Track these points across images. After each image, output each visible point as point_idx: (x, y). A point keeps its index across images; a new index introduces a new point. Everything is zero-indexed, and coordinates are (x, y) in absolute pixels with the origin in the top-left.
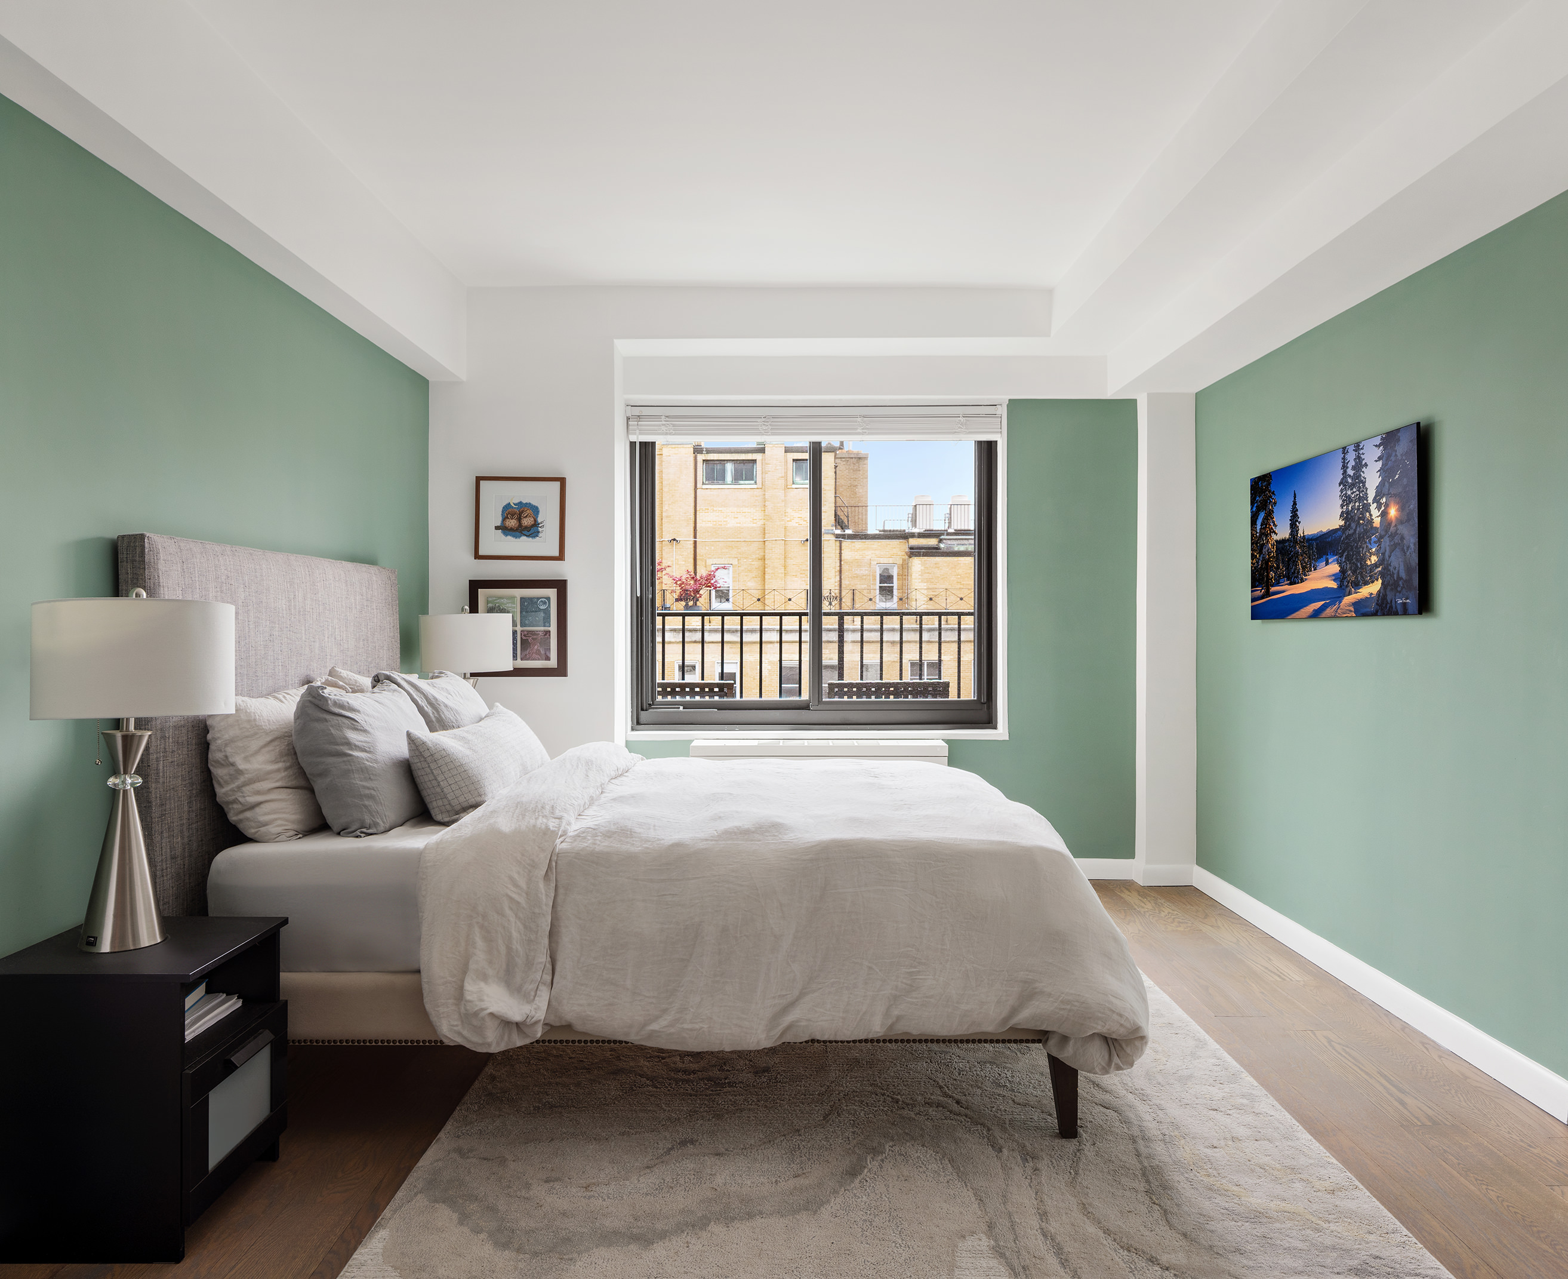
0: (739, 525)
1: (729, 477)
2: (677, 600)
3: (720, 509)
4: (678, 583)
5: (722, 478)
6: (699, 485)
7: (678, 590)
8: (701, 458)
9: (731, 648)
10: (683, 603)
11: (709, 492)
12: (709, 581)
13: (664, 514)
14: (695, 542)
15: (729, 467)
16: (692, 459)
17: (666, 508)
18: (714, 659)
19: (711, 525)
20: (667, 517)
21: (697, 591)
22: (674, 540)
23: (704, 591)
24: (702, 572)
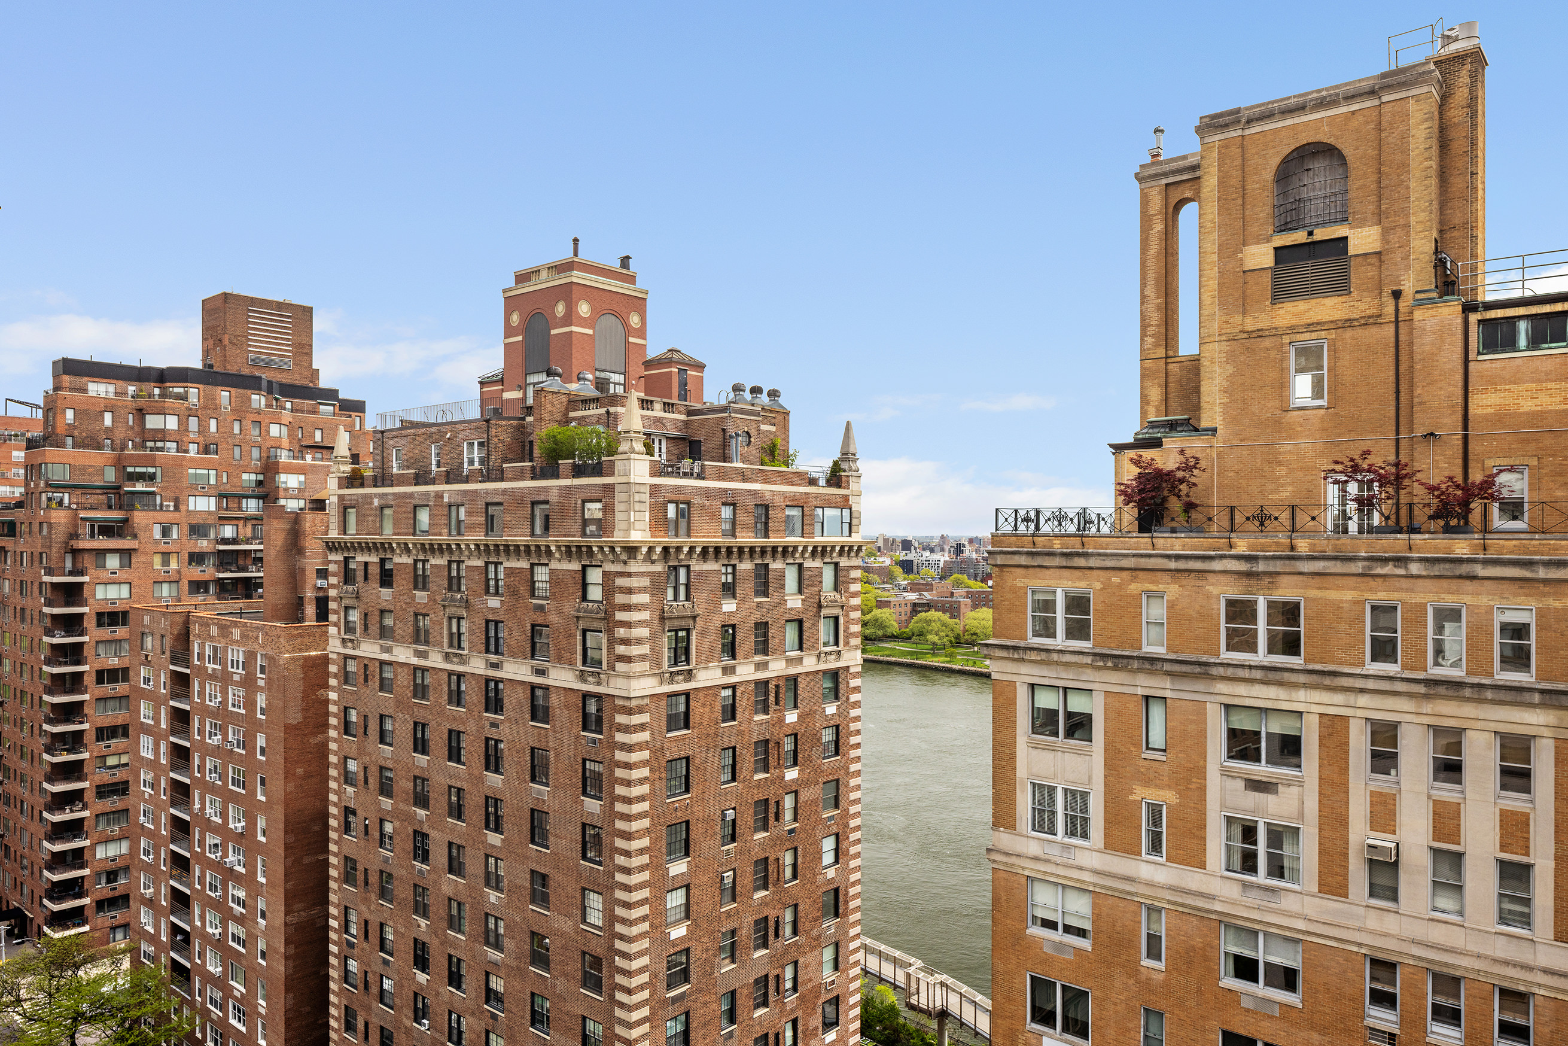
0: (1539, 408)
1: (1522, 342)
2: (1431, 518)
3: (1507, 387)
4: (1436, 493)
5: (1510, 344)
6: (1472, 356)
7: (1435, 502)
8: (1474, 318)
9: (1521, 587)
10: (1441, 523)
11: (1487, 363)
12: (1486, 489)
13: (1416, 400)
14: (1466, 438)
15: (1523, 326)
16: (1459, 320)
17: (1419, 392)
18: (1492, 603)
19: (1492, 411)
20: (1420, 403)
21: (1465, 504)
22: (1432, 434)
23: (1476, 506)
24: (1477, 476)
